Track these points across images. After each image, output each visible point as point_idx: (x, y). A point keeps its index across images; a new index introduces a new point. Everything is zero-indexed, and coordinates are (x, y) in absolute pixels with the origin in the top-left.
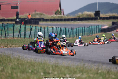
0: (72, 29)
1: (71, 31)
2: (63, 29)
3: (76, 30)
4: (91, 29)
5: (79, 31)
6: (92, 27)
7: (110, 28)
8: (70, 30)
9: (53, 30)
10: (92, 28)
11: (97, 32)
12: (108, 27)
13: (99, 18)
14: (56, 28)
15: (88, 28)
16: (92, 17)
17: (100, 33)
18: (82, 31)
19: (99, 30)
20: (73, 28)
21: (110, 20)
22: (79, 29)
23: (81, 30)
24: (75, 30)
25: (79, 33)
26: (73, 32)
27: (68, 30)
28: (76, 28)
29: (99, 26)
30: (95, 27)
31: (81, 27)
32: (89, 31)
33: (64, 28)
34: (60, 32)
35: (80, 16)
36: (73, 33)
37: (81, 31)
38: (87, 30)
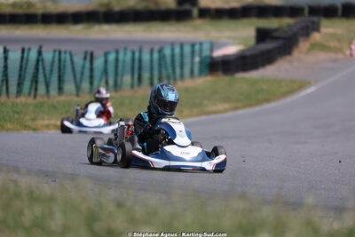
0: (88, 57)
1: (83, 67)
2: (48, 56)
3: (106, 62)
4: (168, 60)
5: (117, 67)
6: (173, 50)
7: (249, 53)
8: (78, 60)
9: (6, 58)
10: (173, 56)
11: (192, 72)
12: (242, 51)
13: (195, 12)
14: (23, 51)
15: (156, 56)
16: (163, 7)
17: (209, 79)
18: (128, 67)
19: (201, 62)
20: (92, 54)
21: (245, 21)
22: (117, 60)
23: (124, 61)
24: (99, 63)
25: (116, 74)
26: (92, 70)
27: (68, 63)
28: (106, 54)
29: (201, 44)
30: (187, 49)
31: (125, 49)
32: (160, 66)
33: (55, 51)
34: (37, 69)
35: (108, 5)
36: (91, 77)
37: (124, 66)
38: (151, 61)
